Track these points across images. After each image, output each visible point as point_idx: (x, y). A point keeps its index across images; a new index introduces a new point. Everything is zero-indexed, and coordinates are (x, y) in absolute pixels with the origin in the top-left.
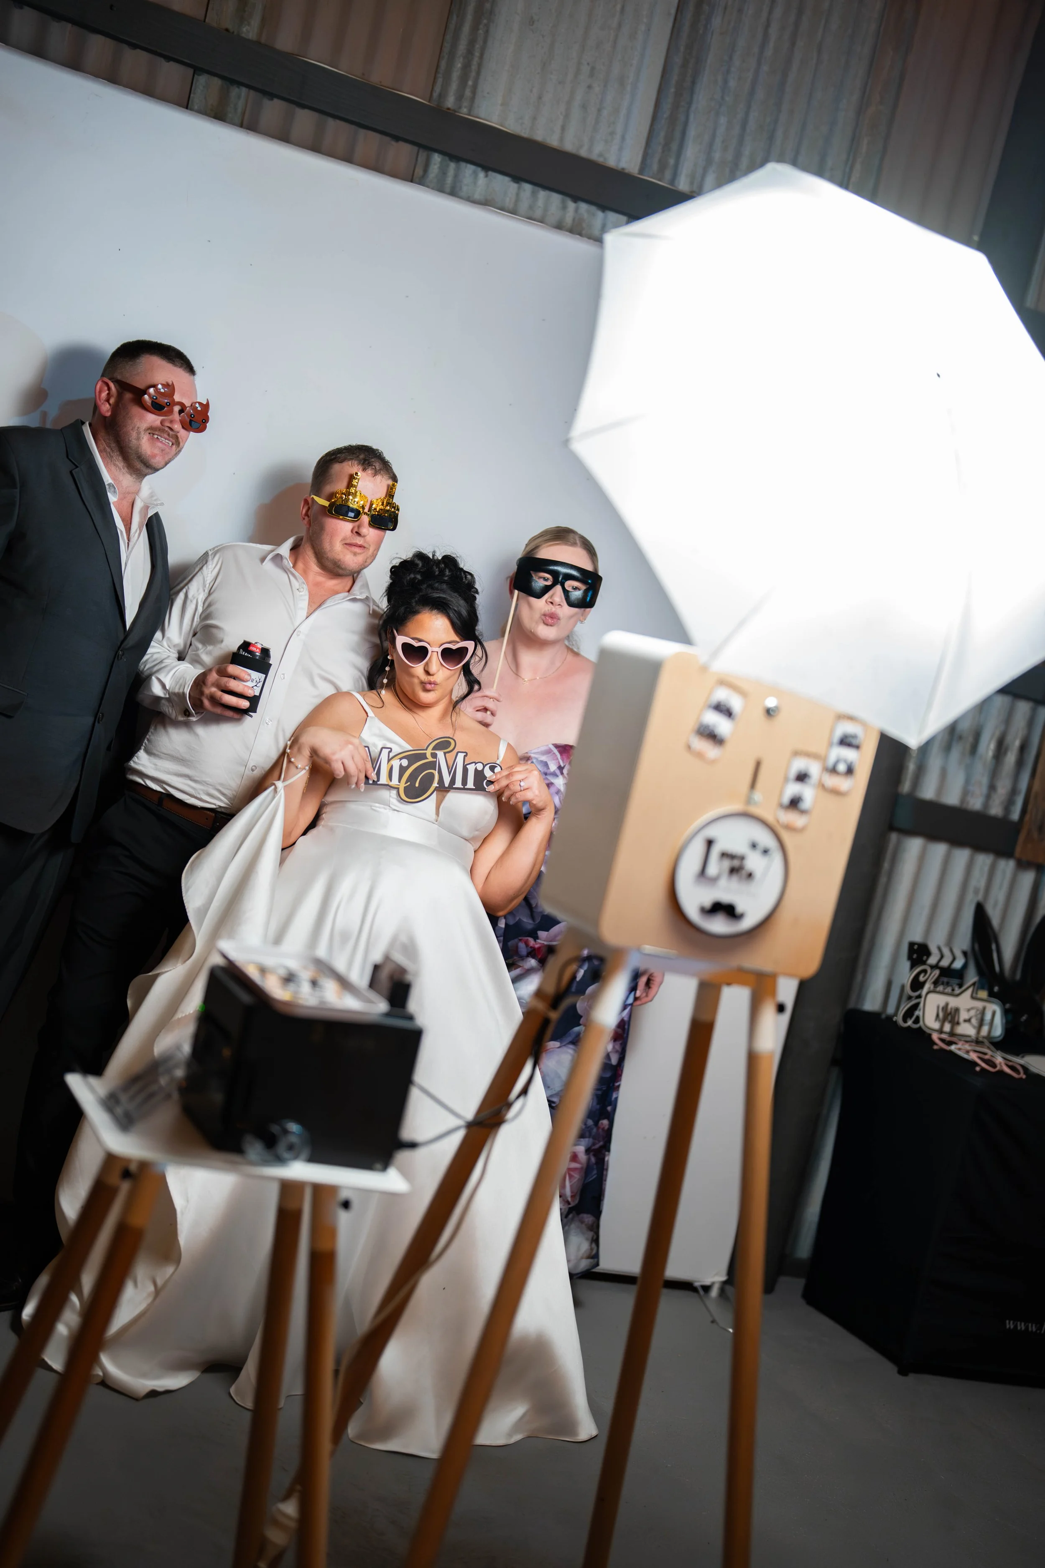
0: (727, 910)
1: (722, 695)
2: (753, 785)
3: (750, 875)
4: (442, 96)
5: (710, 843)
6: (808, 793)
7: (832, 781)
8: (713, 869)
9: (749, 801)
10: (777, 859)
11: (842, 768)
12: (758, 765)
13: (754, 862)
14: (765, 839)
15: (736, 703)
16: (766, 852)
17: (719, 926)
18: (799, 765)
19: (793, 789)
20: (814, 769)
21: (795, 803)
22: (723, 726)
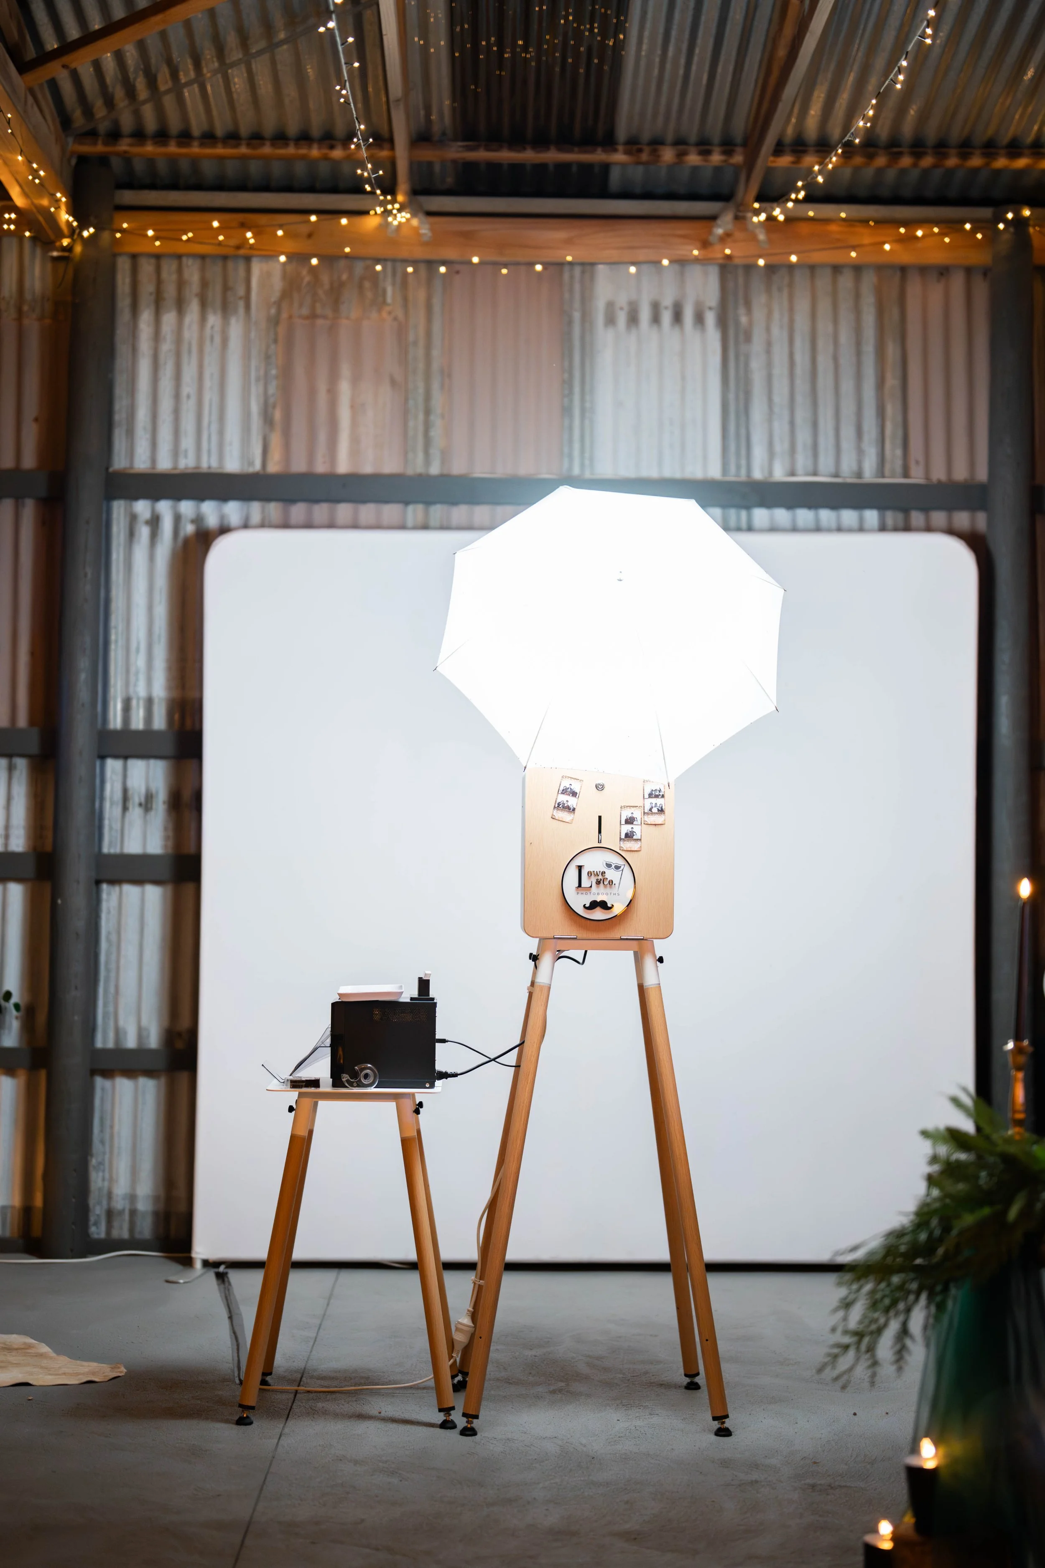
0: (603, 905)
1: (566, 784)
2: (600, 832)
3: (611, 882)
4: (570, 468)
5: (580, 868)
6: (637, 829)
7: (651, 819)
8: (585, 883)
9: (600, 841)
10: (627, 870)
11: (655, 810)
12: (600, 818)
13: (611, 874)
14: (616, 860)
15: (576, 787)
16: (617, 868)
17: (598, 914)
18: (626, 814)
19: (626, 828)
20: (637, 814)
21: (629, 836)
22: (572, 801)
